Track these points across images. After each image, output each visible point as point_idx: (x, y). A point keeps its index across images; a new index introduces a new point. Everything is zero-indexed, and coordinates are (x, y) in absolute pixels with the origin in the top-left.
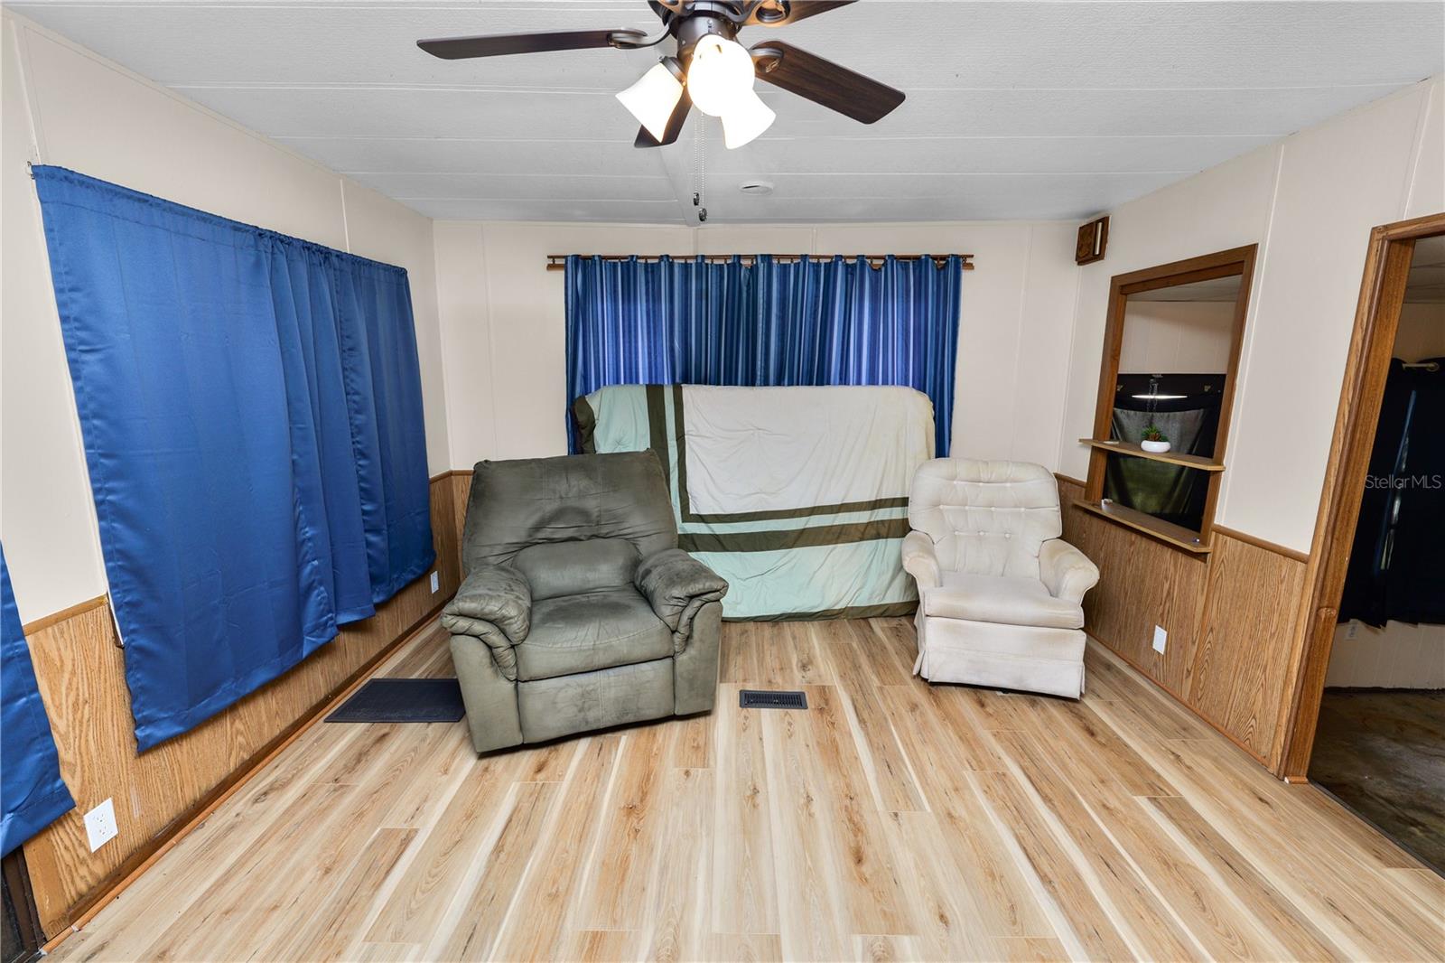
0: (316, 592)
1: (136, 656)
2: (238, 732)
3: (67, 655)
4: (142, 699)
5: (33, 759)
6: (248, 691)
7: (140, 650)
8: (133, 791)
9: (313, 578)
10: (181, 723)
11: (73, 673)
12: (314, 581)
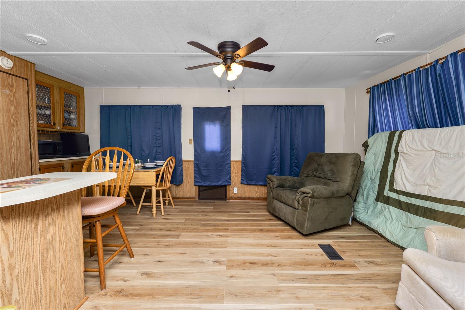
0: (276, 174)
1: (243, 170)
2: (258, 192)
3: (236, 166)
4: (243, 176)
5: (228, 176)
6: (258, 184)
7: (243, 169)
8: (240, 189)
9: (275, 170)
10: (247, 183)
11: (236, 169)
12: (276, 171)
